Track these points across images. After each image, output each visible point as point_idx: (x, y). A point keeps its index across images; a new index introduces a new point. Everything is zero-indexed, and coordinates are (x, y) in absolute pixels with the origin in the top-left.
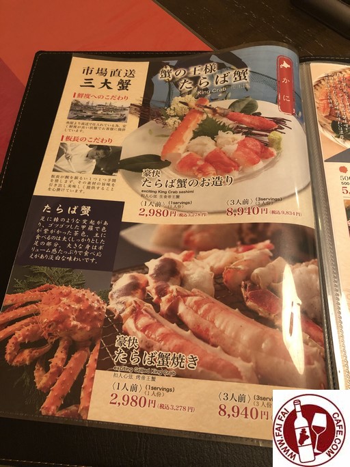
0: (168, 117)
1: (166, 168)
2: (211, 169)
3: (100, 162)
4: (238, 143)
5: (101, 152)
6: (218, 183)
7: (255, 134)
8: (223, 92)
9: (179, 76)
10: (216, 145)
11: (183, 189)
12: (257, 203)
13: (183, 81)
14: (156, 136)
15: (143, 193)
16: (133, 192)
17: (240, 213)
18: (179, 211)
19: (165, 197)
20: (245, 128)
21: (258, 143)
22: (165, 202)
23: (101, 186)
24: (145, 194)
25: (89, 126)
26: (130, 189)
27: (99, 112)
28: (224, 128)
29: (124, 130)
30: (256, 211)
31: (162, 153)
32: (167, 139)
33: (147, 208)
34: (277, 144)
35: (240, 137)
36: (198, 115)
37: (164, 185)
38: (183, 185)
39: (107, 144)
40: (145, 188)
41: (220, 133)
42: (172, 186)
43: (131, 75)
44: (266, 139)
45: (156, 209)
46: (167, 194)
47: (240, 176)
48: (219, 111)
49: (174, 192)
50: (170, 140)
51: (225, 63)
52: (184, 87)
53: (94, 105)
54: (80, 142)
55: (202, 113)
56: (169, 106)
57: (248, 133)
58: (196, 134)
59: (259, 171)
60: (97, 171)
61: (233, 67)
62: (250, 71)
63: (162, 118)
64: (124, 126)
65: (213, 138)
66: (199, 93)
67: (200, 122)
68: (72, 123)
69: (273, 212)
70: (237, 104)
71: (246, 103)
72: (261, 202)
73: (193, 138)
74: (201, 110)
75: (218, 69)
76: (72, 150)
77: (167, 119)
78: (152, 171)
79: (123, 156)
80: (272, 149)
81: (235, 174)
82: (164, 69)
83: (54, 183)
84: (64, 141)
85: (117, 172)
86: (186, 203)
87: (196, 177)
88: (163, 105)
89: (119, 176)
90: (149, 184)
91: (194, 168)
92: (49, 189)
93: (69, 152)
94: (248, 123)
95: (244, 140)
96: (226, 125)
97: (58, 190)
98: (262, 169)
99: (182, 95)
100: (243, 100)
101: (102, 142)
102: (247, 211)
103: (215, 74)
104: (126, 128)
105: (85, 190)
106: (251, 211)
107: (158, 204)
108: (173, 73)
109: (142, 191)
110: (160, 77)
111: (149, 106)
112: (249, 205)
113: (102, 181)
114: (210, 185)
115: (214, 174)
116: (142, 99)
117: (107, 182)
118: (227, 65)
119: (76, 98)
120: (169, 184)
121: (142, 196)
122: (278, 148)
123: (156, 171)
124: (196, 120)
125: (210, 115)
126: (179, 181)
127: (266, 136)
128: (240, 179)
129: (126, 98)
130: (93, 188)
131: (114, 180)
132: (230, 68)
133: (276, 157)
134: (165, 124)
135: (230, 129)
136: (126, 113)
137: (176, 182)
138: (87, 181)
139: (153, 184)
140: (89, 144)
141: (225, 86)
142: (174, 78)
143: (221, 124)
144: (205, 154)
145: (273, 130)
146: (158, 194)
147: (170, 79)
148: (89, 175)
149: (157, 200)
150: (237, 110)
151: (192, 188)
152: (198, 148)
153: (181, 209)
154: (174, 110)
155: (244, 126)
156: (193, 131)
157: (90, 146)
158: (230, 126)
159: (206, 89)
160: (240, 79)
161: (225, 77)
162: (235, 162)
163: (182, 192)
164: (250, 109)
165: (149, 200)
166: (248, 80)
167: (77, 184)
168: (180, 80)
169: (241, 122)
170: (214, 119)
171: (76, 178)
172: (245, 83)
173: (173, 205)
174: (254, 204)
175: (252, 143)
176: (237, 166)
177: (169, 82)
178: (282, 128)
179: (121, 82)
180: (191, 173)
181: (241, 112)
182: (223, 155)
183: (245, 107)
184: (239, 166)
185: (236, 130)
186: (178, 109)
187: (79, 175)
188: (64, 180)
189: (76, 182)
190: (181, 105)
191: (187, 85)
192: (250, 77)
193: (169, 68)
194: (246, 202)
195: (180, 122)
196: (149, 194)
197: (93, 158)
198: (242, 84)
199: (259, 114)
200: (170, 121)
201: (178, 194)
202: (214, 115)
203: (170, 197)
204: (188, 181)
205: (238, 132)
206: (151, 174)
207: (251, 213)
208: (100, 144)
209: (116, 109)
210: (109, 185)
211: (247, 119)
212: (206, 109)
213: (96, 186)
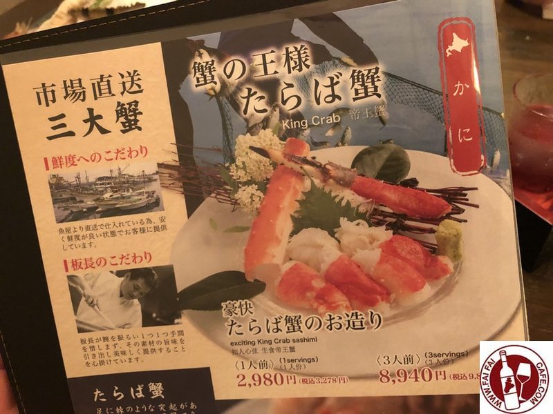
0: (237, 185)
1: (259, 296)
2: (339, 298)
3: (147, 301)
4: (381, 246)
5: (140, 282)
6: (358, 324)
7: (410, 229)
8: (335, 125)
9: (234, 80)
10: (341, 249)
11: (297, 335)
12: (428, 363)
13: (245, 93)
14: (225, 231)
15: (235, 347)
16: (217, 348)
17: (402, 379)
18: (299, 374)
19: (272, 350)
20: (391, 215)
21: (418, 248)
22: (274, 359)
23: (163, 346)
24: (237, 348)
25: (100, 231)
26: (210, 343)
27: (107, 196)
28: (352, 214)
29: (164, 228)
30: (427, 376)
31: (246, 265)
32: (246, 234)
33: (249, 373)
34: (451, 246)
35: (383, 234)
36: (294, 180)
37: (264, 330)
38: (297, 328)
39: (145, 264)
40: (234, 338)
41: (344, 221)
42: (278, 330)
43: (135, 88)
44: (431, 239)
45: (261, 372)
46: (274, 346)
47: (394, 312)
48: (333, 173)
49: (284, 341)
50: (252, 237)
51: (329, 47)
52: (251, 110)
53: (92, 180)
54: (98, 270)
55: (301, 176)
56: (233, 160)
57: (398, 227)
58: (300, 224)
59: (425, 304)
60: (148, 321)
61: (346, 59)
62: (386, 74)
63: (226, 190)
64: (162, 219)
65: (332, 234)
66: (285, 124)
67: (300, 197)
68: (68, 230)
69: (456, 377)
70: (367, 158)
71: (385, 155)
72: (435, 360)
73: (295, 232)
74: (297, 167)
75: (316, 62)
76: (92, 287)
77: (236, 191)
78: (237, 304)
79: (182, 284)
80: (445, 260)
81: (384, 309)
82: (198, 60)
83: (89, 352)
84: (71, 272)
85: (179, 316)
86: (310, 361)
87: (315, 311)
88: (219, 158)
89: (185, 322)
90: (239, 330)
91: (308, 294)
92: (87, 364)
93: (88, 291)
94: (395, 204)
95: (391, 241)
96: (353, 205)
97: (102, 363)
98: (430, 300)
99: (251, 130)
100: (379, 149)
101: (134, 261)
102: (413, 375)
103: (311, 75)
104: (167, 223)
105: (142, 356)
106: (419, 375)
107: (263, 365)
108: (219, 70)
109: (232, 344)
110: (194, 84)
111: (194, 164)
112: (415, 366)
113: (162, 338)
114: (344, 328)
115: (347, 307)
116: (174, 148)
117: (170, 338)
118: (334, 51)
119: (53, 171)
120: (272, 326)
121: (234, 352)
122: (456, 257)
123: (243, 302)
124: (291, 192)
125: (317, 182)
126: (288, 320)
127: (432, 231)
128: (395, 319)
129: (144, 150)
130: (153, 351)
131: (181, 333)
132: (339, 59)
133: (453, 275)
134: (235, 202)
135: (361, 216)
136: (155, 186)
137: (283, 321)
138: (140, 340)
139: (245, 328)
140: (115, 269)
141: (337, 111)
142: (224, 85)
143: (344, 203)
144: (324, 267)
145: (443, 218)
146: (259, 347)
147: (218, 87)
148: (139, 331)
149: (260, 357)
150: (371, 173)
151: (313, 333)
152: (307, 253)
153: (302, 370)
154: (244, 168)
155: (387, 209)
156: (292, 216)
157: (120, 274)
158: (362, 209)
159: (298, 117)
160: (367, 96)
161: (332, 85)
162: (380, 285)
163: (298, 341)
164: (394, 171)
165: (247, 359)
166: (383, 97)
167: (126, 349)
168: (239, 88)
169: (380, 200)
170: (327, 189)
171: (120, 338)
172: (378, 105)
173: (288, 365)
174: (422, 363)
175: (407, 247)
176: (386, 294)
177: (217, 95)
178: (460, 211)
179: (121, 111)
180: (306, 305)
181: (379, 177)
182: (356, 270)
183: (384, 167)
184: (389, 294)
185: (375, 219)
186: (251, 166)
187: (124, 332)
188: (102, 344)
189: (122, 345)
190: (255, 156)
191: (256, 104)
192: (388, 88)
193: (206, 58)
194: (408, 360)
195: (261, 195)
196: (244, 348)
197: (132, 297)
198: (371, 107)
199: (413, 183)
200: (244, 194)
201: (291, 344)
202: (325, 181)
203: (279, 349)
204: (303, 319)
205: (379, 224)
206: (238, 310)
207: (420, 379)
208: (133, 266)
209: (135, 183)
210: (174, 342)
211: (392, 194)
212: (307, 167)
213: (157, 347)
